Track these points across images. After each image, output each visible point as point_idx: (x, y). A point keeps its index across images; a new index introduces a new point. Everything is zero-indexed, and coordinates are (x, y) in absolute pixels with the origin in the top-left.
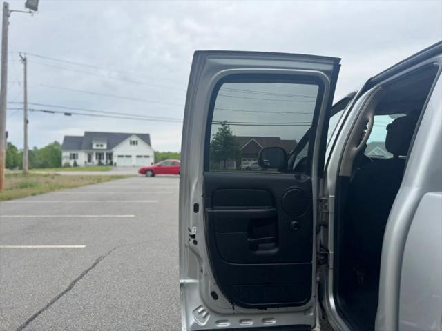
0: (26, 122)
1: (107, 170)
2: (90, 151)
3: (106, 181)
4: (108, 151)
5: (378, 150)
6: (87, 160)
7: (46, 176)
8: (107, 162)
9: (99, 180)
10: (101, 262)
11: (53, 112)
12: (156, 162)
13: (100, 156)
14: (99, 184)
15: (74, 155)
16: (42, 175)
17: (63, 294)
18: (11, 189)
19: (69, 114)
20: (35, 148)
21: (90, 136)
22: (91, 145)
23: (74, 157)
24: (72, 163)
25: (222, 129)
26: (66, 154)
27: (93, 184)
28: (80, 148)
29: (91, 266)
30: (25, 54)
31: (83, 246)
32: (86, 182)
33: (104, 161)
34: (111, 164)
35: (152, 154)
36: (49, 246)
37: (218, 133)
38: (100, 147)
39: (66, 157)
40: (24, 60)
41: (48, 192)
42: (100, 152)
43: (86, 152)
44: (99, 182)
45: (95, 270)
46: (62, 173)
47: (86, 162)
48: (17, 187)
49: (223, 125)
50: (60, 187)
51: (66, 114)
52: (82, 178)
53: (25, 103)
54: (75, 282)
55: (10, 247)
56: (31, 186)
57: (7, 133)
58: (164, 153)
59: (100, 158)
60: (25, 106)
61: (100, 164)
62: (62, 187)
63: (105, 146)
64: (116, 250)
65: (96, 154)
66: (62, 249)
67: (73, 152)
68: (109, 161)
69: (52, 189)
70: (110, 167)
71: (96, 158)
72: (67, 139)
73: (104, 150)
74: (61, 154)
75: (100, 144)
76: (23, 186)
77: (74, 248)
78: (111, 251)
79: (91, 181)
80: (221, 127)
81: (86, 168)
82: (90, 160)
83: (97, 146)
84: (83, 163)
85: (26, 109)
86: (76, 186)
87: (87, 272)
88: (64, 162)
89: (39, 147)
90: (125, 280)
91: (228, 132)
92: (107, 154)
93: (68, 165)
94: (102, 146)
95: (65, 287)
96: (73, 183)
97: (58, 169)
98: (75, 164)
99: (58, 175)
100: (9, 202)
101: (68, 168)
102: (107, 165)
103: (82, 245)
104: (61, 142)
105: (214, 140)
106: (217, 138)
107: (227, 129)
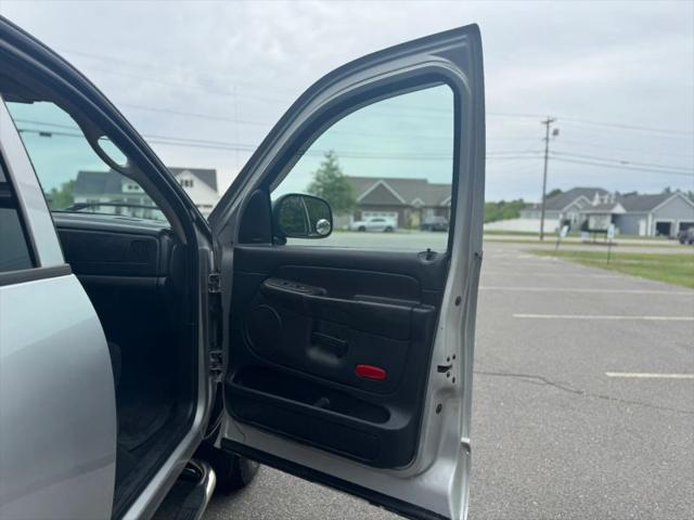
5: (583, 200)
19: (48, 135)
22: (120, 187)
25: (326, 164)
37: (320, 171)
38: (133, 191)
49: (329, 157)
51: (42, 134)
63: (141, 189)
75: (132, 185)
80: (326, 160)
83: (130, 187)
91: (336, 169)
94: (136, 188)
105: (314, 181)
106: (318, 179)
107: (334, 164)
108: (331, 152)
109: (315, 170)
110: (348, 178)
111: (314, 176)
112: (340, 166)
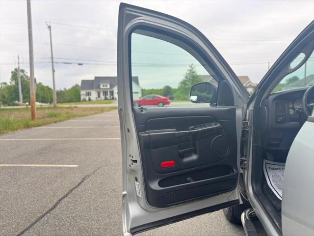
0: (54, 71)
1: (109, 103)
2: (99, 90)
3: (107, 111)
4: (111, 90)
6: (97, 96)
7: (68, 108)
8: (110, 97)
9: (102, 110)
10: (85, 181)
11: (70, 63)
12: (142, 96)
13: (105, 93)
14: (102, 114)
15: (88, 93)
16: (65, 108)
17: (47, 212)
18: (43, 118)
19: (81, 64)
20: (65, 89)
21: (99, 79)
22: (99, 86)
23: (88, 94)
24: (87, 98)
25: (190, 70)
26: (83, 92)
27: (98, 113)
28: (92, 88)
29: (77, 184)
30: (50, 23)
31: (76, 166)
32: (93, 112)
33: (108, 97)
34: (113, 98)
35: (140, 91)
36: (51, 165)
37: (187, 73)
38: (105, 87)
39: (83, 94)
40: (49, 27)
41: (65, 120)
42: (106, 90)
43: (96, 91)
44: (102, 112)
45: (78, 189)
46: (80, 105)
47: (96, 98)
48: (47, 117)
49: (191, 67)
50: (74, 116)
51: (79, 64)
52: (92, 109)
53: (52, 58)
54: (60, 200)
55: (24, 165)
56: (55, 116)
57: (35, 79)
58: (149, 90)
59: (106, 95)
60: (52, 60)
61: (106, 99)
62: (76, 116)
63: (108, 87)
64: (99, 170)
65: (103, 92)
66: (60, 167)
67: (88, 91)
68: (112, 97)
69: (69, 118)
70: (112, 101)
71: (103, 95)
72: (83, 82)
73: (108, 89)
74: (80, 93)
75: (105, 85)
76: (51, 116)
77: (69, 167)
78: (96, 171)
79: (97, 111)
80: (189, 68)
81: (97, 102)
82: (99, 97)
83: (104, 86)
84: (95, 99)
85: (53, 63)
86: (85, 115)
87: (71, 191)
88: (82, 98)
89: (67, 89)
90: (100, 200)
91: (194, 72)
92: (110, 92)
93: (84, 100)
94: (106, 86)
95: (51, 206)
96: (84, 113)
97: (78, 103)
98: (90, 99)
99: (77, 107)
100: (38, 128)
101: (84, 102)
102: (110, 99)
103: (76, 164)
104: (80, 84)
105: (184, 78)
106: (186, 77)
107: (194, 70)
108: (192, 64)
109: (185, 73)
110: (200, 76)
111: (185, 76)
112: (197, 71)
